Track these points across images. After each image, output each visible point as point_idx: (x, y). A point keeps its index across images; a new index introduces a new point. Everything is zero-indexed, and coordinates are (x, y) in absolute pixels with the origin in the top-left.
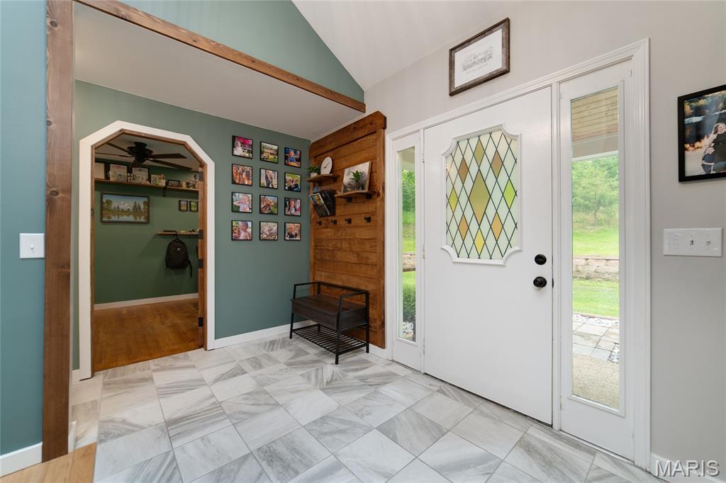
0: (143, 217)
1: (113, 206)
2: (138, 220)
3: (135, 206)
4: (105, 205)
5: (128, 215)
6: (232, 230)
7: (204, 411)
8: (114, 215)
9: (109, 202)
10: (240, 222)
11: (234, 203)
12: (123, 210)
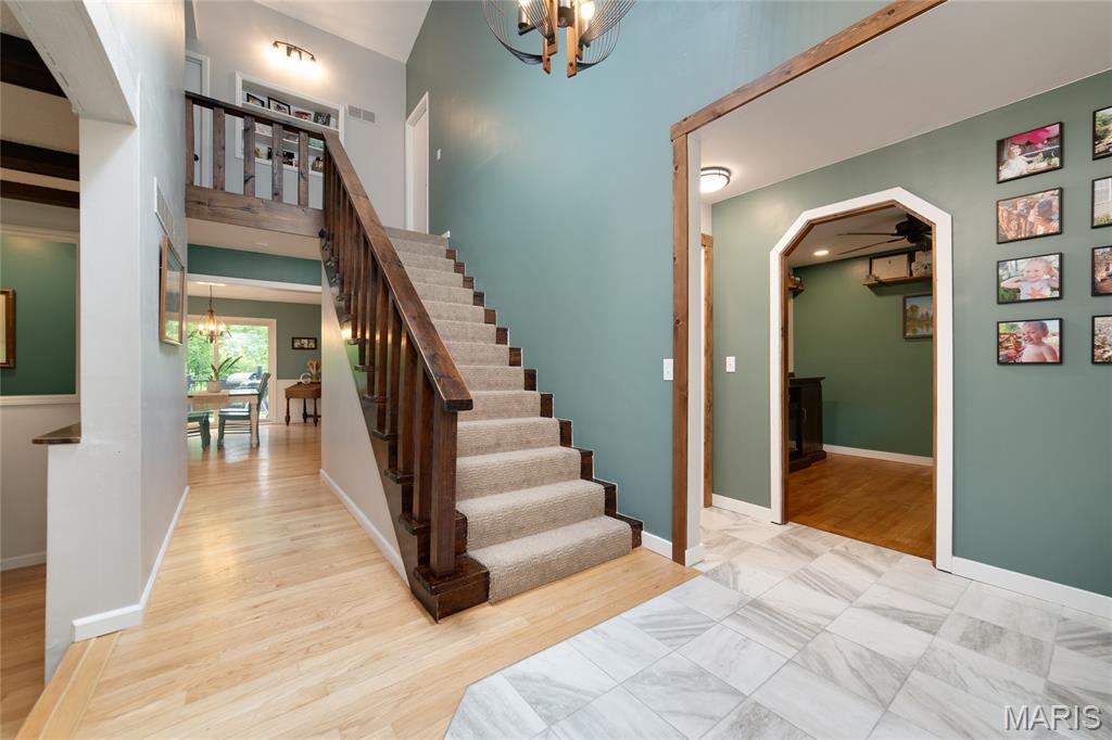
1: (920, 313)
4: (909, 314)
6: (999, 344)
7: (794, 622)
8: (922, 327)
9: (915, 308)
10: (1021, 325)
11: (1002, 284)
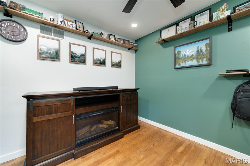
0: (205, 59)
1: (182, 55)
2: (201, 63)
3: (198, 51)
4: (177, 55)
5: (192, 60)
8: (182, 62)
12: (188, 56)
